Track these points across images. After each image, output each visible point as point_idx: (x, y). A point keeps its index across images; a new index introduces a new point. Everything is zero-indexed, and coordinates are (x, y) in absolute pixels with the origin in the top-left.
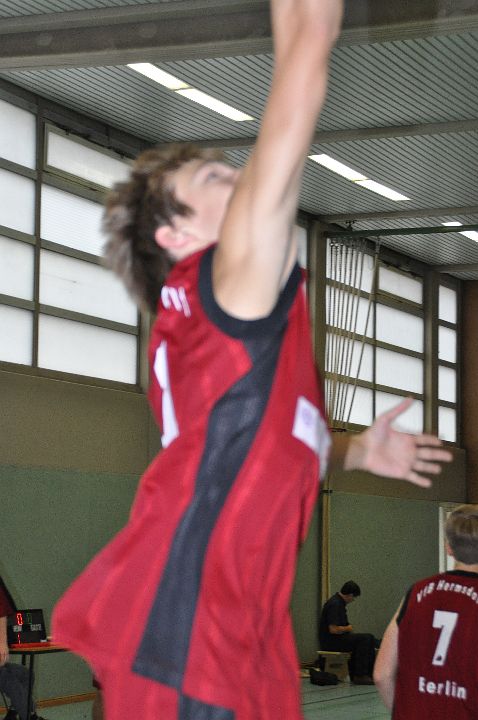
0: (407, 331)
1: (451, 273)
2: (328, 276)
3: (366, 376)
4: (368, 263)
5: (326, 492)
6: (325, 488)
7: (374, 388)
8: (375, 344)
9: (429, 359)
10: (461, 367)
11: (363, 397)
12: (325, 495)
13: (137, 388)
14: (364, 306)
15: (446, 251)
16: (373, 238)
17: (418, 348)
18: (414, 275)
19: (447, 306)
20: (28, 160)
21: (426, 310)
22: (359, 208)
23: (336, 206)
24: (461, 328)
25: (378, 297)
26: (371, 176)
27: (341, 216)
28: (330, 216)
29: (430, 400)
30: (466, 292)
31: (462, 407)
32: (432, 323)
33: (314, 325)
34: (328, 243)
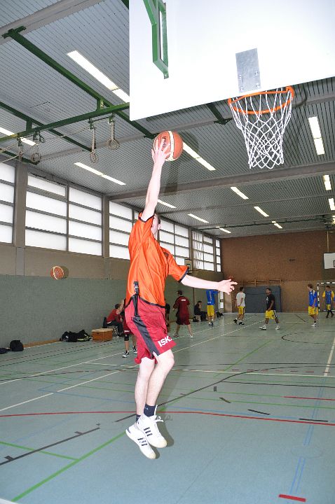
0: (209, 249)
1: (218, 237)
2: (193, 239)
3: (201, 259)
4: (201, 236)
7: (204, 261)
8: (203, 252)
9: (215, 255)
10: (221, 256)
11: (202, 263)
14: (201, 244)
15: (217, 233)
17: (212, 253)
18: (211, 238)
19: (218, 244)
20: (131, 219)
21: (214, 245)
23: (194, 224)
24: (221, 248)
25: (204, 243)
28: (193, 226)
29: (215, 263)
30: (221, 241)
31: (222, 264)
32: (215, 247)
33: (191, 249)
34: (193, 232)
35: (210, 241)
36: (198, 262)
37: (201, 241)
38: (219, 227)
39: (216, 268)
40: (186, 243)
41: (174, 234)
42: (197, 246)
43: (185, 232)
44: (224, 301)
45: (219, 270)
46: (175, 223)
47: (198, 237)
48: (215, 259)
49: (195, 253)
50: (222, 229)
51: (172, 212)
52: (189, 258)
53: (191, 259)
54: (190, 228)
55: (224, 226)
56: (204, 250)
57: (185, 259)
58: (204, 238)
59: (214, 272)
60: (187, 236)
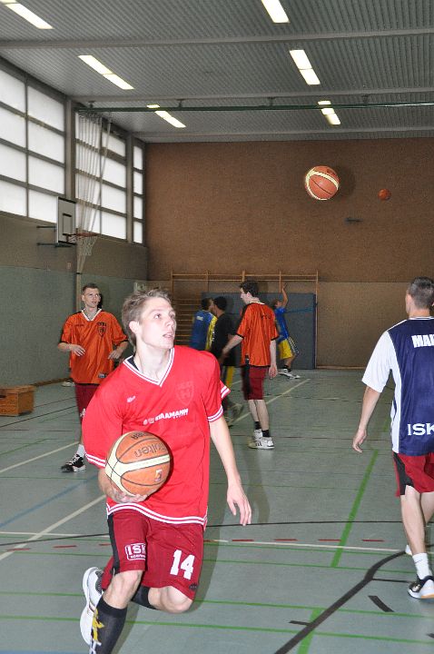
0: (115, 173)
1: (140, 138)
2: (77, 137)
3: (95, 202)
5: (79, 274)
6: (78, 271)
7: (101, 209)
8: (101, 181)
9: (128, 191)
10: (145, 197)
11: (94, 214)
12: (78, 277)
14: (95, 157)
16: (106, 114)
17: (123, 185)
18: (121, 138)
19: (138, 159)
21: (126, 161)
22: (96, 92)
23: (81, 89)
24: (145, 173)
25: (102, 151)
26: (115, 72)
27: (82, 97)
28: (77, 97)
29: (129, 217)
30: (148, 149)
31: (145, 222)
32: (131, 170)
33: (70, 168)
34: (77, 115)
35: (117, 147)
36: (87, 209)
37: (97, 146)
38: (157, 106)
39: (130, 231)
40: (55, 149)
41: (27, 118)
42: (86, 161)
43: (50, 112)
45: (138, 238)
46: (30, 80)
47: (88, 133)
48: (130, 205)
49: (80, 181)
50: (164, 115)
51: (35, 40)
52: (65, 195)
53: (69, 198)
54: (70, 101)
55: (176, 105)
56: (101, 175)
57: (60, 198)
58: (105, 136)
59: (127, 244)
60: (59, 126)
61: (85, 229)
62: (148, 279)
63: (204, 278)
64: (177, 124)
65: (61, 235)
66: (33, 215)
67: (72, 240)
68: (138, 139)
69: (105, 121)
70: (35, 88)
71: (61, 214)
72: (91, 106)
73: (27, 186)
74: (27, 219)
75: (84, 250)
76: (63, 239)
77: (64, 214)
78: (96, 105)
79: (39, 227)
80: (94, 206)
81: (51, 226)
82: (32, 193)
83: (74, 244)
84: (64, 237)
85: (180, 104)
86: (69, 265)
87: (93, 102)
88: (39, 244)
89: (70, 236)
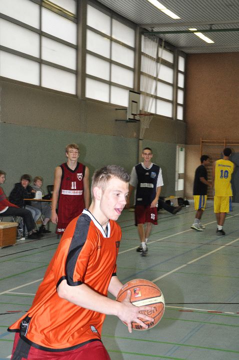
0: (166, 74)
1: (183, 50)
2: (142, 51)
3: (153, 93)
5: (141, 140)
6: (140, 138)
7: (156, 98)
8: (157, 79)
9: (175, 86)
10: (185, 90)
12: (141, 142)
13: (76, 96)
16: (162, 35)
17: (171, 82)
18: (170, 51)
19: (181, 67)
21: (174, 66)
22: (156, 21)
24: (186, 74)
25: (159, 60)
26: (168, 7)
27: (146, 24)
29: (174, 103)
30: (188, 58)
31: (185, 106)
32: (177, 72)
33: (137, 71)
34: (143, 37)
35: (168, 57)
36: (148, 98)
37: (155, 57)
38: (195, 30)
39: (175, 112)
40: (128, 58)
41: (112, 40)
42: (148, 66)
43: (126, 35)
44: (184, 176)
45: (180, 117)
46: (114, 14)
47: (149, 48)
48: (175, 95)
49: (143, 80)
50: (200, 35)
52: (133, 89)
53: (136, 91)
54: (138, 28)
55: (208, 28)
56: (157, 75)
57: (130, 91)
58: (160, 50)
59: (172, 121)
60: (132, 44)
61: (146, 110)
62: (186, 144)
63: (223, 143)
64: (209, 41)
65: (130, 114)
66: (114, 102)
67: (137, 118)
68: (182, 51)
69: (161, 40)
70: (117, 19)
71: (131, 102)
72: (152, 30)
73: (110, 83)
74: (109, 104)
75: (145, 124)
76: (132, 117)
77: (133, 101)
78: (155, 30)
79: (117, 109)
80: (152, 96)
81: (124, 109)
82: (113, 88)
83: (139, 121)
84: (133, 116)
85: (211, 28)
86: (135, 134)
87: (153, 28)
88: (116, 120)
89: (136, 115)
